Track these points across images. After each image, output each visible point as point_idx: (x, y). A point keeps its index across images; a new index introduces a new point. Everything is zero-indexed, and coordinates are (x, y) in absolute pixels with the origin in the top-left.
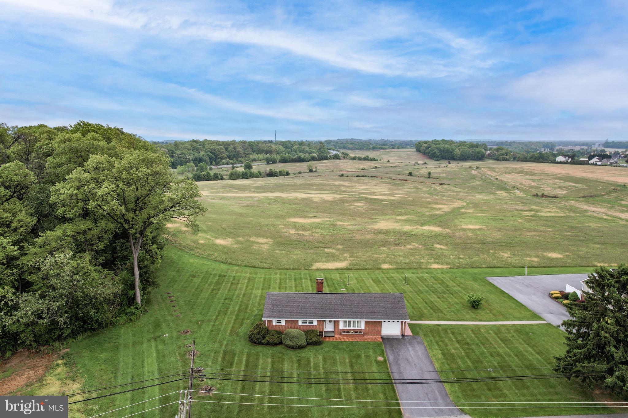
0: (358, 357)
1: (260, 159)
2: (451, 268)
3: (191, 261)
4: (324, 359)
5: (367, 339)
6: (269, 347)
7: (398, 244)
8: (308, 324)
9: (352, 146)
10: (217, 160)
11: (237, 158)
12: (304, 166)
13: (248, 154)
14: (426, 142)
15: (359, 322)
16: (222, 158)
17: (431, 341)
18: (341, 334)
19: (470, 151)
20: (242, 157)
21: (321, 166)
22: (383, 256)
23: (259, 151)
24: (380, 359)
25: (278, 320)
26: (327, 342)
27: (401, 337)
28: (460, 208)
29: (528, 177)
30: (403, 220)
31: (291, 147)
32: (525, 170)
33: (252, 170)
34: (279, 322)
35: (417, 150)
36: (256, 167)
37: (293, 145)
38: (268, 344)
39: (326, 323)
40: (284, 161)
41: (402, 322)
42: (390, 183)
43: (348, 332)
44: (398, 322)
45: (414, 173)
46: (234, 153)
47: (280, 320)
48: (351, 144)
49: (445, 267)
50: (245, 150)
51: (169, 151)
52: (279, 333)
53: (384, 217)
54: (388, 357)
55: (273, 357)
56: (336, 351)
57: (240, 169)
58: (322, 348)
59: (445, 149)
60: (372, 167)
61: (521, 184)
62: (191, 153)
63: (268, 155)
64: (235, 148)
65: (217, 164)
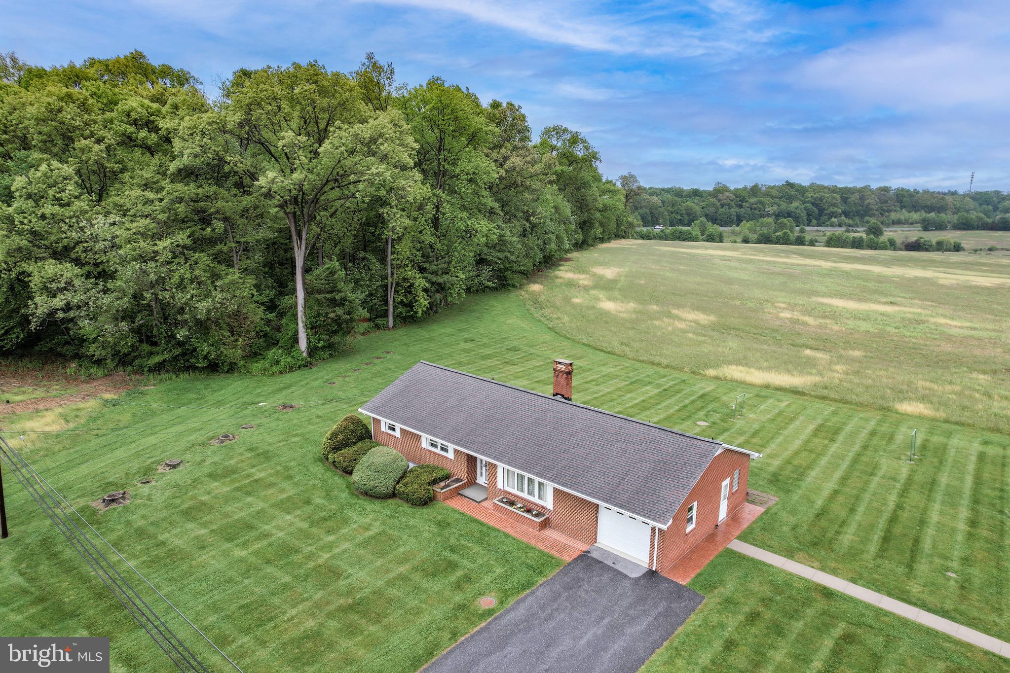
1: (910, 221)
10: (821, 218)
11: (862, 217)
13: (889, 211)
16: (832, 215)
20: (873, 215)
23: (915, 207)
36: (894, 234)
46: (859, 208)
50: (884, 203)
51: (737, 197)
57: (861, 233)
62: (775, 203)
63: (932, 214)
64: (862, 198)
65: (819, 225)
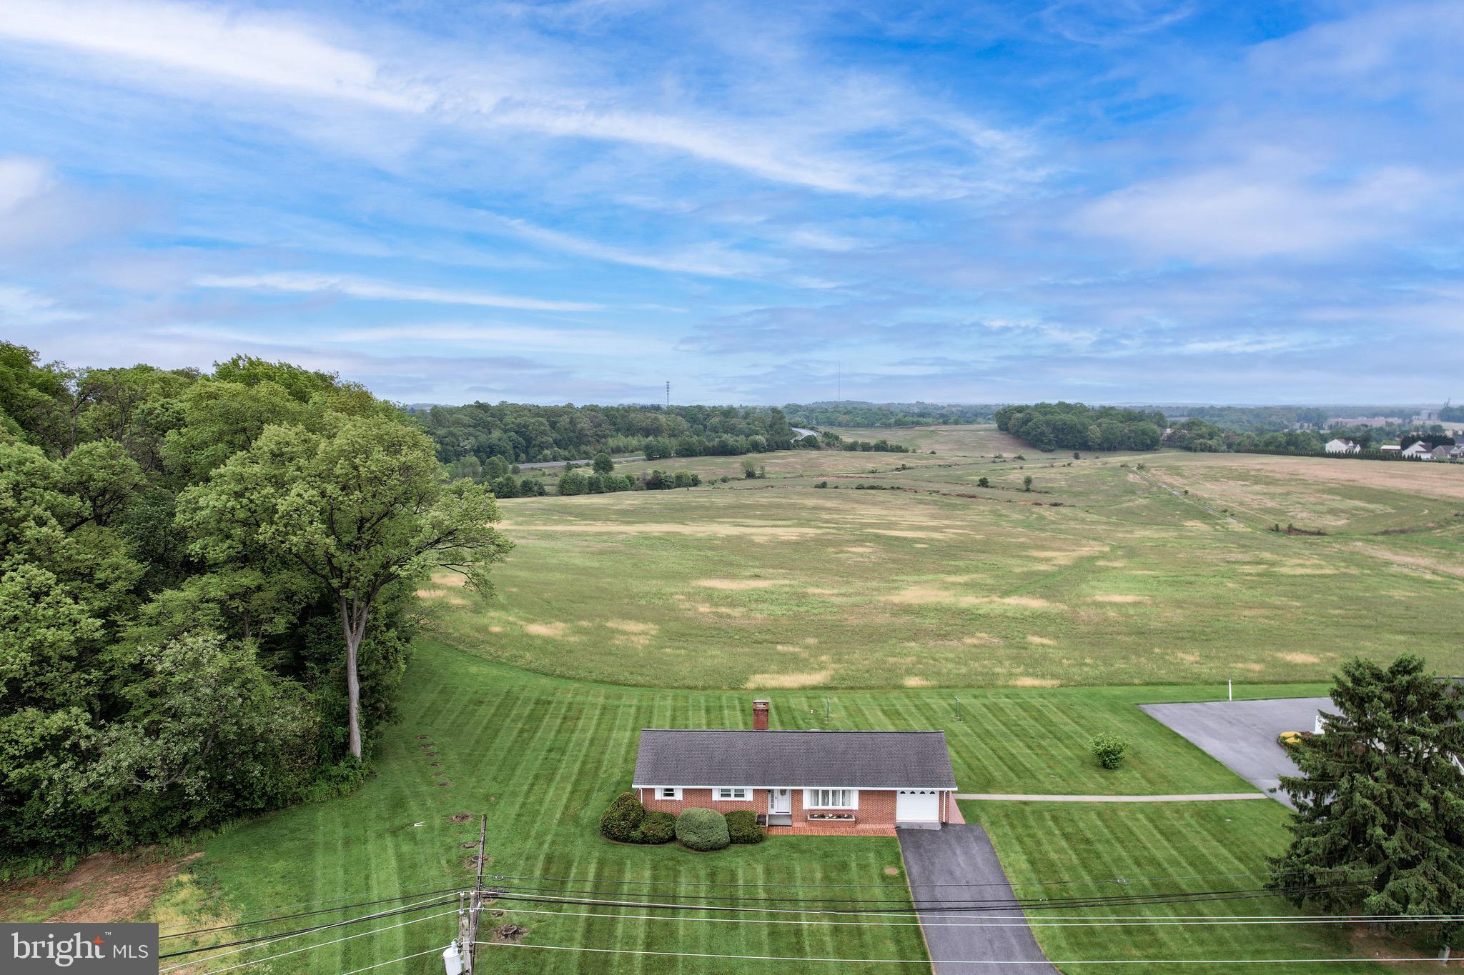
0: (844, 867)
1: (630, 448)
2: (1061, 686)
3: (473, 669)
4: (768, 872)
5: (864, 831)
6: (647, 847)
7: (945, 636)
8: (732, 798)
9: (847, 417)
10: (529, 450)
11: (577, 446)
12: (735, 464)
13: (605, 437)
14: (1020, 409)
15: (846, 794)
16: (542, 447)
17: (1005, 834)
18: (806, 820)
19: (1126, 428)
20: (588, 443)
21: (774, 463)
22: (909, 660)
23: (630, 430)
24: (891, 871)
25: (667, 790)
26: (776, 836)
27: (939, 828)
28: (1094, 558)
29: (1257, 488)
30: (960, 584)
31: (705, 419)
32: (1253, 473)
33: (613, 474)
34: (669, 793)
35: (999, 427)
36: (622, 467)
37: (708, 415)
38: (645, 840)
39: (773, 796)
40: (688, 452)
41: (941, 793)
42: (935, 503)
43: (823, 816)
44: (932, 793)
45: (992, 480)
46: (572, 434)
47: (672, 790)
48: (845, 414)
49: (1049, 683)
50: (596, 427)
52: (669, 817)
53: (916, 578)
54: (909, 869)
55: (655, 868)
56: (795, 855)
57: (586, 472)
58: (764, 849)
59: (1065, 424)
60: (894, 467)
61: (1241, 504)
62: (471, 434)
63: (651, 438)
64: (572, 421)
65: (530, 460)
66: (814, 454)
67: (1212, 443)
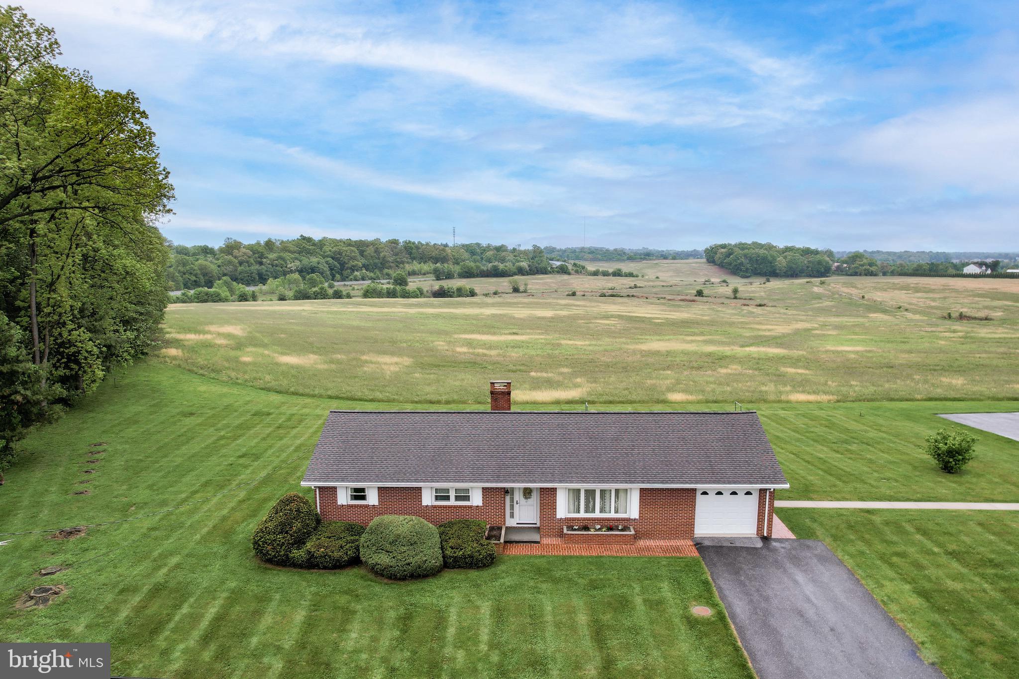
1: (423, 272)
9: (591, 256)
10: (343, 272)
11: (381, 270)
12: (504, 283)
13: (403, 263)
14: (723, 246)
15: (621, 496)
16: (353, 269)
19: (804, 260)
20: (390, 267)
21: (535, 283)
23: (423, 259)
29: (919, 295)
31: (482, 253)
33: (407, 288)
35: (708, 260)
36: (415, 284)
37: (484, 251)
40: (468, 274)
45: (706, 292)
46: (377, 261)
48: (589, 253)
50: (396, 255)
51: (254, 253)
59: (759, 256)
60: (628, 287)
62: (296, 259)
63: (438, 265)
64: (377, 251)
65: (343, 280)
66: (566, 277)
67: (873, 269)
